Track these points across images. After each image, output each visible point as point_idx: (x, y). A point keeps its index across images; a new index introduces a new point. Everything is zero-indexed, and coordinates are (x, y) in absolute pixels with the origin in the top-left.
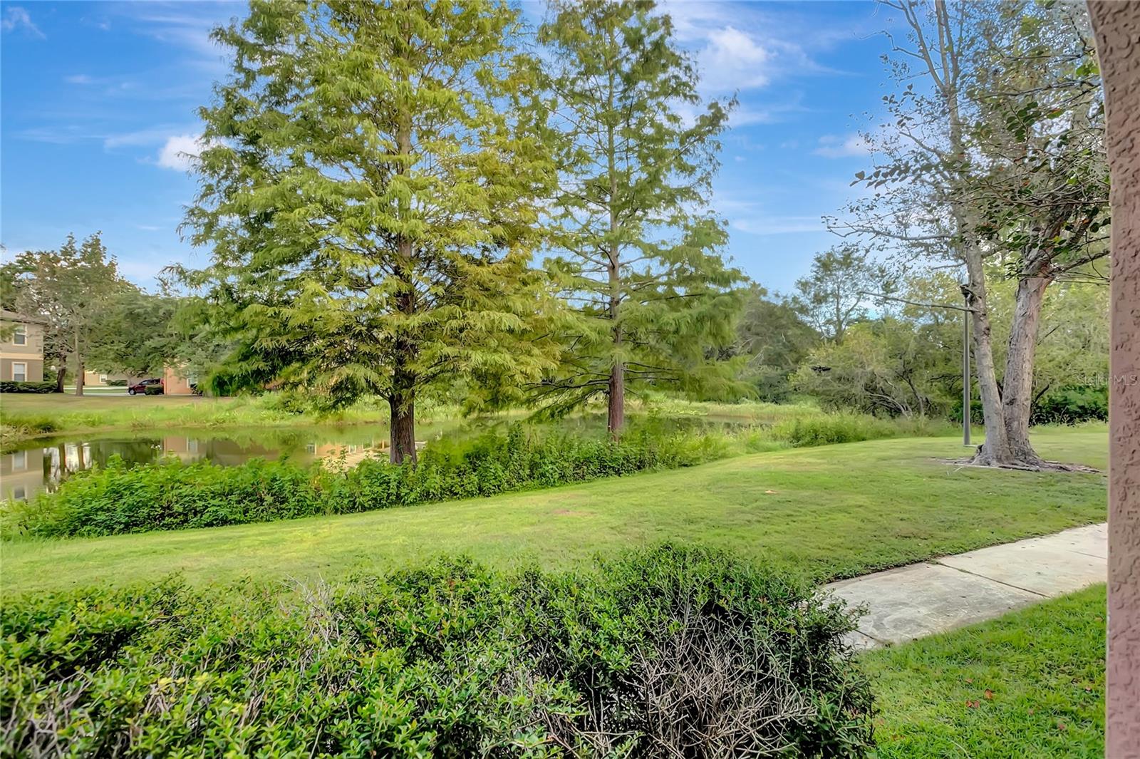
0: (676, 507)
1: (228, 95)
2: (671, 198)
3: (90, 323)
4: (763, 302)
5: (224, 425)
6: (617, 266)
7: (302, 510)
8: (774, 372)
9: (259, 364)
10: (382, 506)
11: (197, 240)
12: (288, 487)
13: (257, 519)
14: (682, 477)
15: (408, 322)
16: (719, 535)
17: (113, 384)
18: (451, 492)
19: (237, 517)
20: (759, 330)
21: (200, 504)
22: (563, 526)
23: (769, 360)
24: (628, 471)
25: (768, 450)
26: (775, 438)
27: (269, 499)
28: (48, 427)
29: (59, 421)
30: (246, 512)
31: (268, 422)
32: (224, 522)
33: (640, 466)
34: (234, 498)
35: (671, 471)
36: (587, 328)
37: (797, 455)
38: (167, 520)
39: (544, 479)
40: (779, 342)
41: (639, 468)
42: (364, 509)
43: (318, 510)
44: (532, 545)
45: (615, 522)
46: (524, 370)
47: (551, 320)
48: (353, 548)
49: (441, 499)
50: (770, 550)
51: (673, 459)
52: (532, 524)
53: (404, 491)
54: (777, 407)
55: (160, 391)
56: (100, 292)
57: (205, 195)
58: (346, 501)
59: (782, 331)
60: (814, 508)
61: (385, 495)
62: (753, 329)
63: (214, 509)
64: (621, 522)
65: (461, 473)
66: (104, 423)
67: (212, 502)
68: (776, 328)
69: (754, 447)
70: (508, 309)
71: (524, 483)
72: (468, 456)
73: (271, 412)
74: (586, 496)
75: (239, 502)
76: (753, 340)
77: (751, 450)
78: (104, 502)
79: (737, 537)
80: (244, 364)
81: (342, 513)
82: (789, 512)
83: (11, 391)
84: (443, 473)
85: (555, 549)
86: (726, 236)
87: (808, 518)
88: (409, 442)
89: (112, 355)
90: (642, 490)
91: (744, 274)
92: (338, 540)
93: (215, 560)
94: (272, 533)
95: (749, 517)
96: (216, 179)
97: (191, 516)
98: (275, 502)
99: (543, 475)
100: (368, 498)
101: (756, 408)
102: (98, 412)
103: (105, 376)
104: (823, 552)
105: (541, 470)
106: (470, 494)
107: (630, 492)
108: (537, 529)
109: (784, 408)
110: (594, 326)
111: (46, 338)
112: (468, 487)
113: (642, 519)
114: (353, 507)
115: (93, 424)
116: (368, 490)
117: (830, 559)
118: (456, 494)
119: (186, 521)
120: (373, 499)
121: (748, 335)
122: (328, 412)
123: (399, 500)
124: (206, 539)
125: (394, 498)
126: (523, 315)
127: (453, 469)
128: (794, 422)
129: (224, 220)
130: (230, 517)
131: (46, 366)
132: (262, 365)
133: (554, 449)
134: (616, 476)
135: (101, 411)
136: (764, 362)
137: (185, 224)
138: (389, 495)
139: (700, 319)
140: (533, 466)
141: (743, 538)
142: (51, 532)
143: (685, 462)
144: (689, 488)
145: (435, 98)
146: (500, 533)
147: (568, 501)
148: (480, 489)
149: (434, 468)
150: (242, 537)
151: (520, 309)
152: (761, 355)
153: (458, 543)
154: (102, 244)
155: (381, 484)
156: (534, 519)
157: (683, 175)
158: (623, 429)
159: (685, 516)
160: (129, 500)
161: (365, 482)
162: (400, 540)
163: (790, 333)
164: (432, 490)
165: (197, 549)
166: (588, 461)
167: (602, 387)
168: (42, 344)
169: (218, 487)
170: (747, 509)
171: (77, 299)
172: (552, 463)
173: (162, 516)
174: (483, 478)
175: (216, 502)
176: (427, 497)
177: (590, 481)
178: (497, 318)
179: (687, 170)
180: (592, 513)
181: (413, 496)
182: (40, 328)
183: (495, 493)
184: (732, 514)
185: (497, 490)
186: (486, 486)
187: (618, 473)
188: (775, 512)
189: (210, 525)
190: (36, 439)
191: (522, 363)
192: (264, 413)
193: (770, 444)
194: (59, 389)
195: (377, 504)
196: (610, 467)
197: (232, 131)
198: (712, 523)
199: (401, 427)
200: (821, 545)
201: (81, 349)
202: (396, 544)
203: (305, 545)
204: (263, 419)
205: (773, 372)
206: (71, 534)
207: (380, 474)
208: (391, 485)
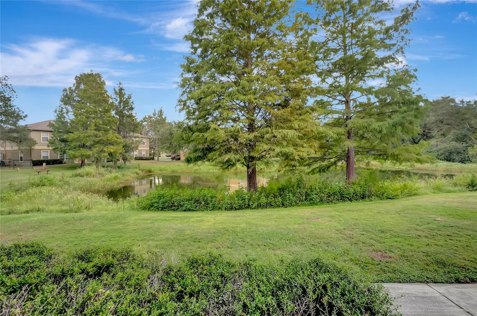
0: (376, 222)
1: (188, 59)
2: (380, 62)
3: (160, 137)
4: (452, 106)
5: (198, 171)
6: (349, 100)
7: (214, 208)
8: (461, 145)
9: (199, 154)
10: (243, 209)
11: (181, 110)
12: (209, 199)
13: (199, 210)
14: (386, 205)
15: (249, 136)
16: (397, 242)
17: (167, 156)
18: (270, 204)
19: (193, 208)
20: (449, 122)
21: (182, 203)
22: (313, 226)
23: (457, 138)
24: (356, 200)
25: (449, 192)
26: (455, 185)
27: (203, 203)
28: (150, 171)
29: (153, 169)
30: (196, 207)
31: (211, 171)
32: (189, 210)
33: (363, 197)
34: (192, 202)
35: (381, 201)
36: (332, 133)
37: (469, 197)
38: (173, 208)
39: (312, 202)
40: (464, 128)
41: (363, 198)
42: (236, 209)
43: (219, 208)
44: (296, 235)
45: (339, 227)
46: (299, 154)
47: (312, 131)
48: (225, 227)
49: (266, 207)
50: (428, 256)
51: (382, 195)
52: (299, 224)
53: (251, 203)
54: (463, 165)
55: (179, 159)
56: (163, 127)
57: (182, 95)
58: (229, 206)
59: (467, 121)
60: (470, 233)
61: (244, 204)
62: (445, 122)
63: (186, 205)
64: (343, 228)
65: (275, 197)
66: (163, 170)
67: (186, 202)
68: (462, 120)
69: (439, 189)
70: (291, 128)
71: (303, 203)
72: (279, 189)
73: (212, 167)
74: (330, 212)
75: (194, 203)
76: (445, 128)
77: (436, 191)
78: (157, 200)
79: (408, 244)
80: (195, 154)
81: (228, 210)
82: (449, 233)
83: (142, 160)
84: (267, 197)
85: (305, 238)
86: (416, 77)
87: (463, 239)
88: (254, 183)
89: (166, 147)
90: (361, 210)
91: (424, 98)
92: (221, 223)
93: (181, 226)
94: (201, 217)
95: (420, 233)
96: (185, 88)
97: (180, 207)
98: (205, 204)
99: (312, 199)
100: (237, 205)
101: (447, 166)
102: (163, 166)
103: (165, 154)
104: (467, 263)
105: (311, 197)
106: (278, 206)
107: (353, 211)
108: (301, 227)
109: (468, 166)
110: (335, 131)
111: (150, 143)
112: (277, 203)
113: (355, 227)
114: (231, 208)
115: (161, 171)
116: (237, 202)
117: (470, 268)
118: (272, 206)
119: (178, 208)
120: (240, 206)
121: (441, 125)
122: (225, 170)
123: (249, 207)
124: (181, 217)
125: (247, 205)
126: (299, 130)
127: (272, 195)
128: (470, 175)
129: (188, 103)
130: (191, 209)
131: (150, 151)
132: (200, 154)
133: (317, 188)
134: (350, 202)
135: (164, 166)
136: (453, 140)
137: (177, 105)
138: (245, 204)
139: (394, 126)
140: (307, 195)
141: (412, 245)
142: (144, 209)
143: (390, 197)
144: (387, 212)
145: (257, 44)
146: (284, 227)
147: (319, 214)
148: (283, 204)
149: (263, 194)
150: (192, 217)
151: (297, 127)
152: (450, 136)
153: (265, 229)
154: (163, 111)
155: (242, 200)
156: (301, 221)
157: (386, 50)
158: (354, 178)
159: (380, 228)
160: (162, 200)
161: (236, 199)
162: (243, 225)
163: (473, 122)
164: (262, 204)
165: (177, 220)
166: (334, 194)
167: (344, 158)
168: (149, 144)
169: (187, 197)
170: (420, 228)
171: (157, 129)
172: (316, 194)
173: (172, 206)
174: (284, 199)
175: (187, 203)
176: (260, 206)
177: (335, 203)
178: (286, 132)
179: (388, 47)
180: (330, 221)
181: (254, 206)
182: (148, 140)
183: (289, 206)
184: (408, 230)
185: (290, 205)
186: (285, 203)
187: (350, 200)
188: (439, 232)
189: (185, 211)
190: (148, 175)
191: (299, 151)
192: (210, 167)
193: (451, 188)
194: (153, 159)
195: (240, 208)
196: (346, 197)
197: (189, 71)
198: (394, 234)
199: (251, 177)
200: (467, 258)
201: (158, 146)
202: (241, 227)
203: (210, 223)
204: (209, 169)
205: (459, 146)
206: (149, 210)
207: (242, 196)
208: (246, 200)
